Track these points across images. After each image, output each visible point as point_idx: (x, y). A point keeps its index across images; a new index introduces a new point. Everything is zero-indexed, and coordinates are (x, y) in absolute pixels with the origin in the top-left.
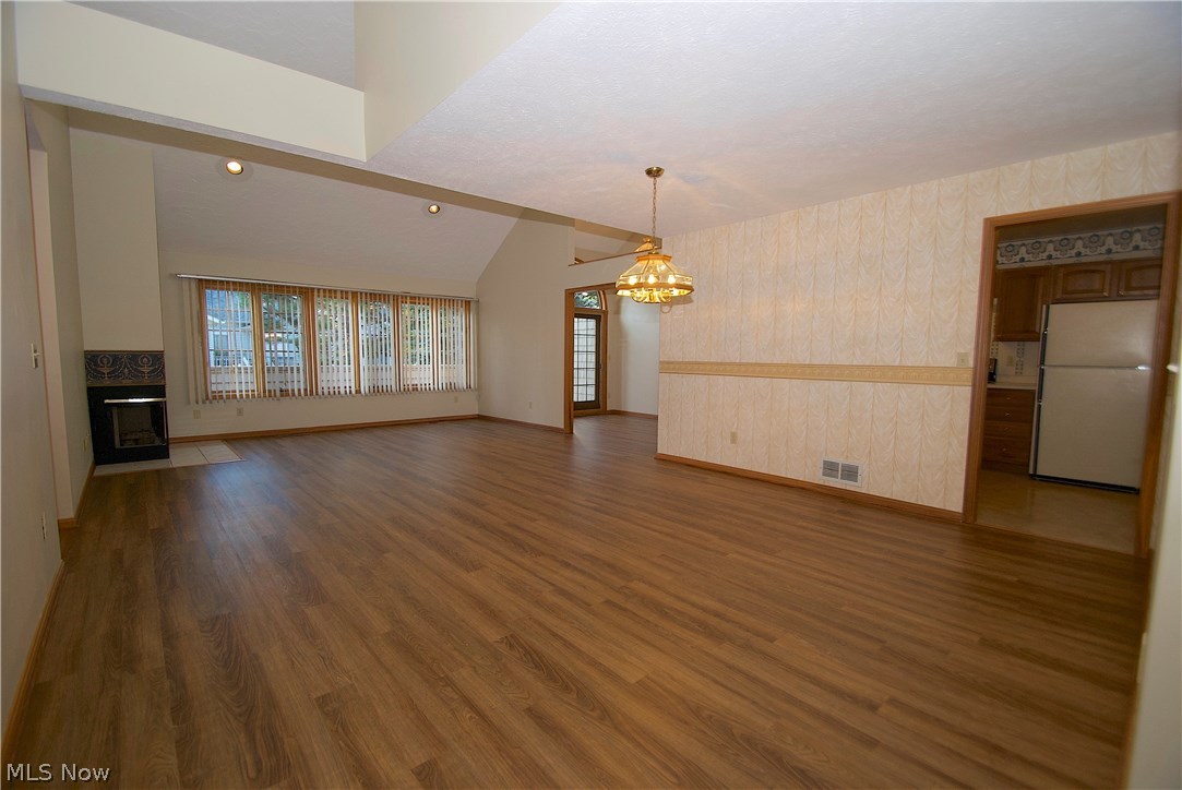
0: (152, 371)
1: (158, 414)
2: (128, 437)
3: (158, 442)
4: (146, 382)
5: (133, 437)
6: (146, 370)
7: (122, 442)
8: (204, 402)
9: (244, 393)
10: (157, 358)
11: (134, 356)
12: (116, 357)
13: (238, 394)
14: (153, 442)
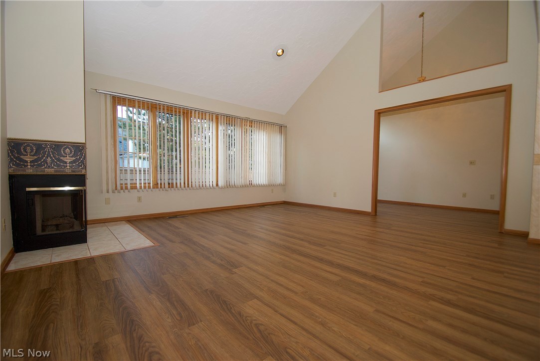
0: (74, 162)
1: (78, 200)
2: (49, 224)
3: (77, 228)
4: (68, 170)
5: (55, 222)
6: (68, 160)
7: (44, 228)
8: (113, 192)
9: (143, 185)
10: (79, 149)
11: (58, 146)
12: (39, 146)
13: (138, 185)
14: (72, 227)
